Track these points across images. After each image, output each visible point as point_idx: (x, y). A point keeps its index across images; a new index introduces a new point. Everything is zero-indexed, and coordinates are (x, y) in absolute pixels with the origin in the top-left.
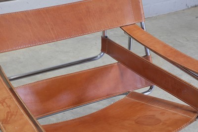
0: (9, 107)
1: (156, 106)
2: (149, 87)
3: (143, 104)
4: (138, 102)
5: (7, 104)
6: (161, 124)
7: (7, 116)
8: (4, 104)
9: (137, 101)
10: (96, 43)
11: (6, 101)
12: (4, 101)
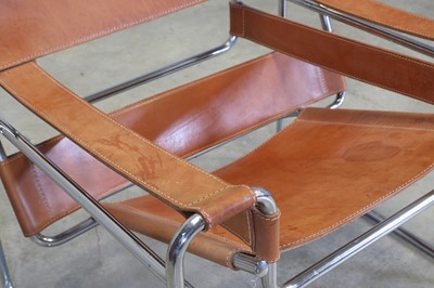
0: (136, 149)
1: (373, 126)
2: (335, 96)
3: (342, 127)
4: (329, 126)
5: (126, 145)
6: (402, 154)
7: (144, 166)
8: (121, 145)
9: (327, 123)
10: (171, 29)
11: (121, 139)
12: (119, 142)
